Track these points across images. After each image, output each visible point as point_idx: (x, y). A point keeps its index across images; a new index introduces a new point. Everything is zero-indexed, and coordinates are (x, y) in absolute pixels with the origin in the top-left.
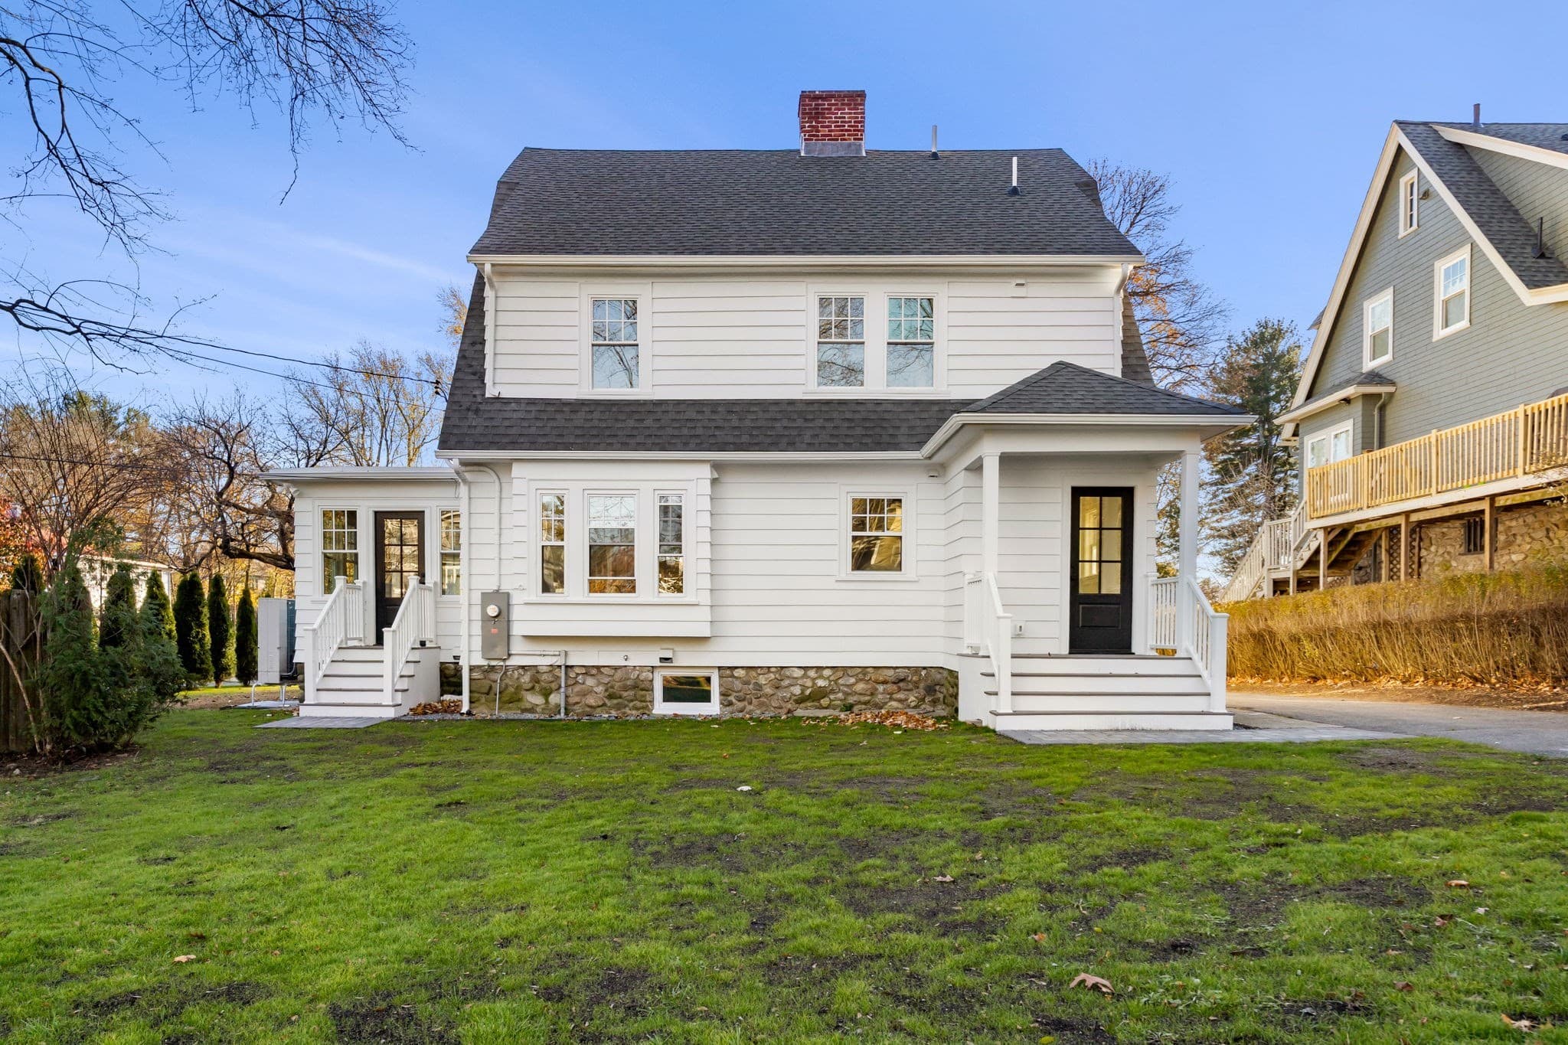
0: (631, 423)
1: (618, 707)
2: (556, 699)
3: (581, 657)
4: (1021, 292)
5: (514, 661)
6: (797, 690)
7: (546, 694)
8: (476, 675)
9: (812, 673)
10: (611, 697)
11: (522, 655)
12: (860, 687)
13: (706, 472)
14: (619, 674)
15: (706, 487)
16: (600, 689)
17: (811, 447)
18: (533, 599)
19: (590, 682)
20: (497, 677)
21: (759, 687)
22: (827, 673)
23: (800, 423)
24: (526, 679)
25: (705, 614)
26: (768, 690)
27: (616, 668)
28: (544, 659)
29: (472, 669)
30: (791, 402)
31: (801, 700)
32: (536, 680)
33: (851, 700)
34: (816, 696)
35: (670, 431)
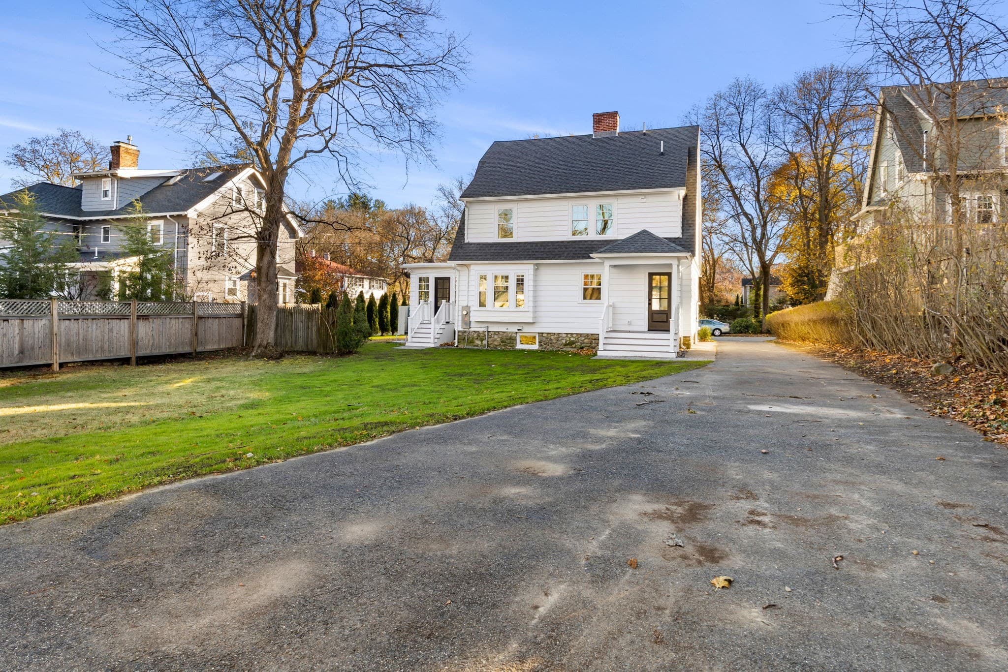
0: (509, 251)
1: (505, 346)
2: (485, 342)
3: (493, 328)
4: (644, 200)
5: (472, 329)
6: (564, 341)
7: (482, 340)
8: (460, 334)
9: (569, 336)
10: (502, 342)
11: (475, 328)
12: (586, 341)
13: (532, 267)
14: (505, 334)
15: (531, 272)
16: (499, 339)
17: (566, 258)
18: (476, 309)
19: (496, 337)
20: (466, 334)
21: (551, 340)
22: (574, 335)
23: (564, 249)
24: (475, 335)
25: (531, 315)
26: (554, 341)
27: (504, 332)
28: (481, 329)
29: (459, 332)
30: (562, 242)
31: (566, 345)
32: (478, 336)
33: (583, 345)
34: (571, 343)
35: (521, 253)
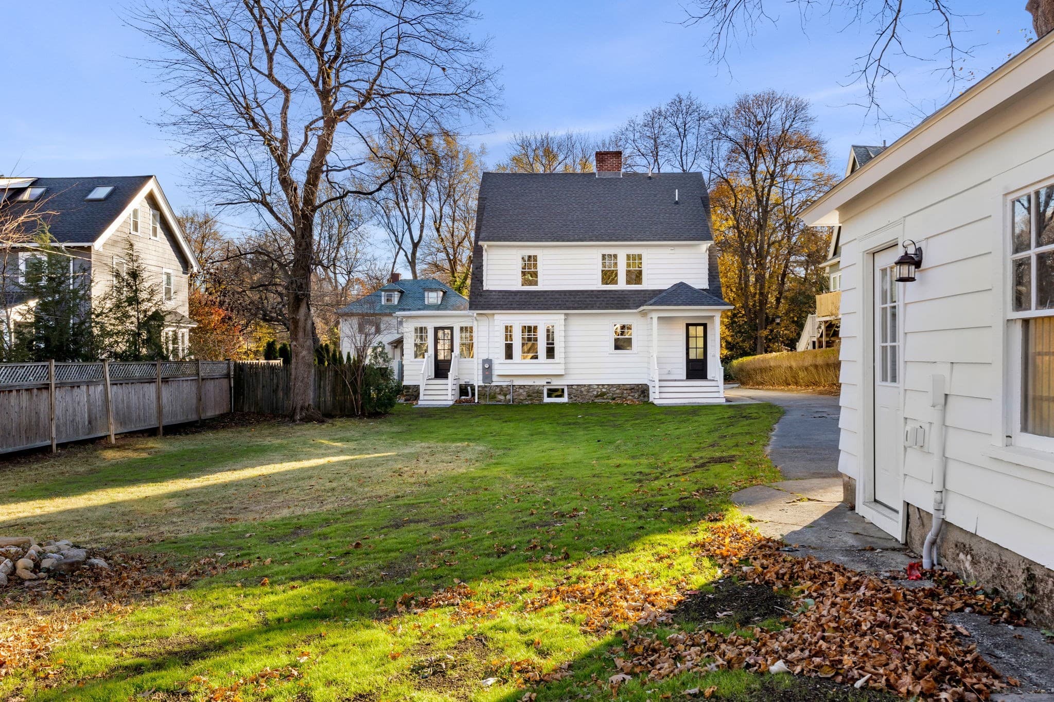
0: (536, 300)
1: (531, 400)
2: (508, 397)
3: (518, 382)
4: (673, 252)
5: (494, 384)
6: (595, 393)
7: (505, 395)
8: (480, 389)
9: (600, 387)
10: (528, 396)
11: (497, 381)
12: (618, 391)
13: (563, 317)
14: (531, 388)
15: (563, 322)
16: (525, 393)
17: (599, 308)
18: (502, 362)
19: (521, 391)
20: (488, 389)
21: (581, 392)
22: (606, 386)
23: (595, 299)
24: (498, 390)
25: (563, 366)
26: (585, 393)
27: (530, 386)
28: (504, 383)
29: (479, 387)
30: (592, 291)
31: (597, 396)
32: (501, 390)
33: (614, 396)
34: (602, 395)
35: (550, 303)
